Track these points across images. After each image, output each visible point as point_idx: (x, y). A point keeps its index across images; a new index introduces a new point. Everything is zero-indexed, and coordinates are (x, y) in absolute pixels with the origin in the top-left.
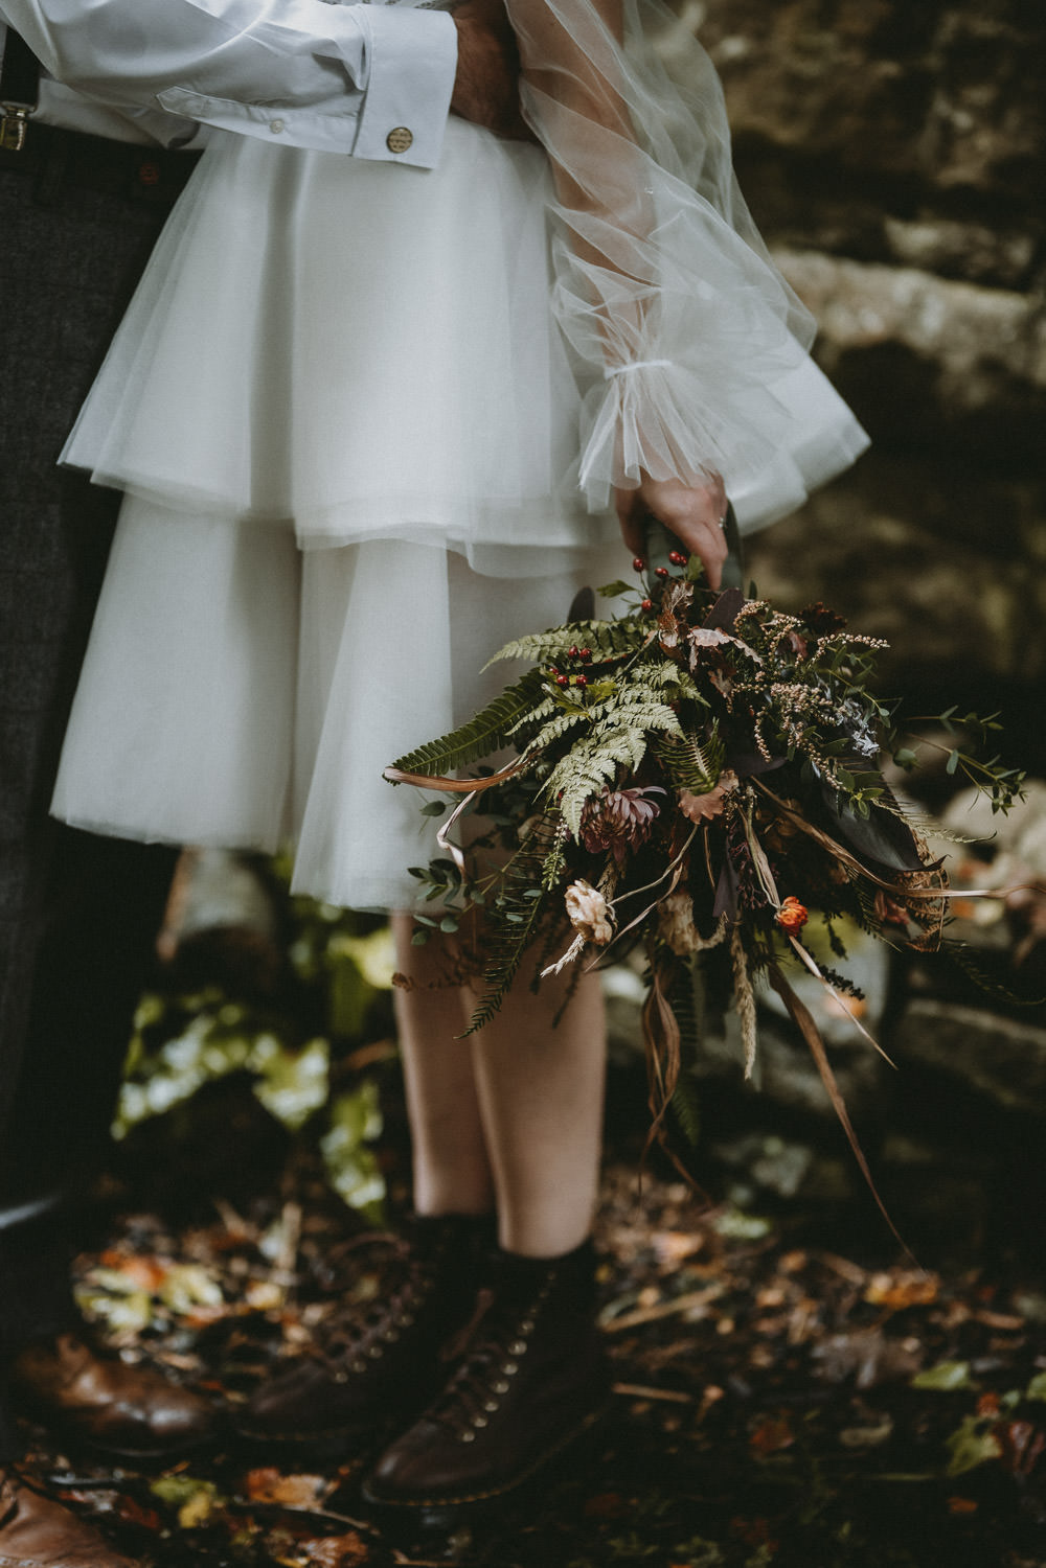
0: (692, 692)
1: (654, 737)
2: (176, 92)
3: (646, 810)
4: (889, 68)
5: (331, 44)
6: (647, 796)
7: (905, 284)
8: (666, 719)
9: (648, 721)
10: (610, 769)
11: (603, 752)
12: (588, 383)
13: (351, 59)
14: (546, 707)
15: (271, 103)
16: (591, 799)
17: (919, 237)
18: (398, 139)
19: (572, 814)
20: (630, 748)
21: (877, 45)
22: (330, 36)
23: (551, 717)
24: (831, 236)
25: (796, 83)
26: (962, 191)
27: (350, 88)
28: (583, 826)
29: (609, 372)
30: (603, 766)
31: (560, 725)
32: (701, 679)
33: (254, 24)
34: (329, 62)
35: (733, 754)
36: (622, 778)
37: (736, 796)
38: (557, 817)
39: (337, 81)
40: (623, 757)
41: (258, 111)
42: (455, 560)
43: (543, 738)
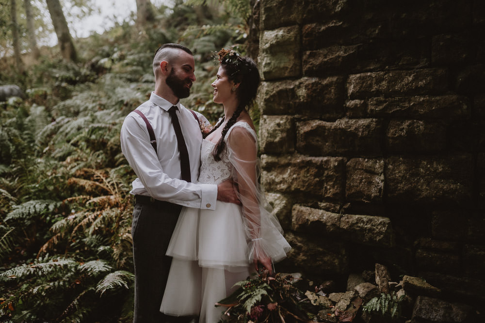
0: (269, 288)
1: (262, 295)
2: (171, 199)
3: (261, 309)
4: (317, 179)
5: (195, 191)
6: (261, 307)
7: (321, 211)
8: (265, 292)
9: (261, 293)
10: (255, 301)
11: (254, 299)
12: (249, 241)
13: (199, 194)
14: (243, 293)
15: (187, 201)
16: (252, 307)
17: (323, 204)
18: (208, 205)
19: (249, 310)
20: (259, 298)
21: (315, 176)
22: (195, 190)
23: (244, 295)
24: (310, 204)
25: (303, 181)
26: (328, 197)
27: (199, 198)
28: (251, 312)
29: (253, 240)
30: (254, 301)
31: (245, 296)
32: (270, 285)
33: (183, 189)
34: (195, 194)
35: (277, 299)
36: (257, 303)
37: (277, 307)
38: (246, 310)
39: (197, 197)
40: (257, 299)
41: (185, 202)
42: (226, 271)
43: (242, 298)
